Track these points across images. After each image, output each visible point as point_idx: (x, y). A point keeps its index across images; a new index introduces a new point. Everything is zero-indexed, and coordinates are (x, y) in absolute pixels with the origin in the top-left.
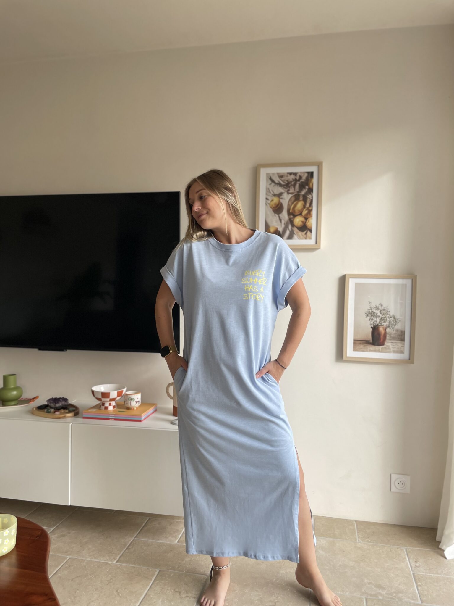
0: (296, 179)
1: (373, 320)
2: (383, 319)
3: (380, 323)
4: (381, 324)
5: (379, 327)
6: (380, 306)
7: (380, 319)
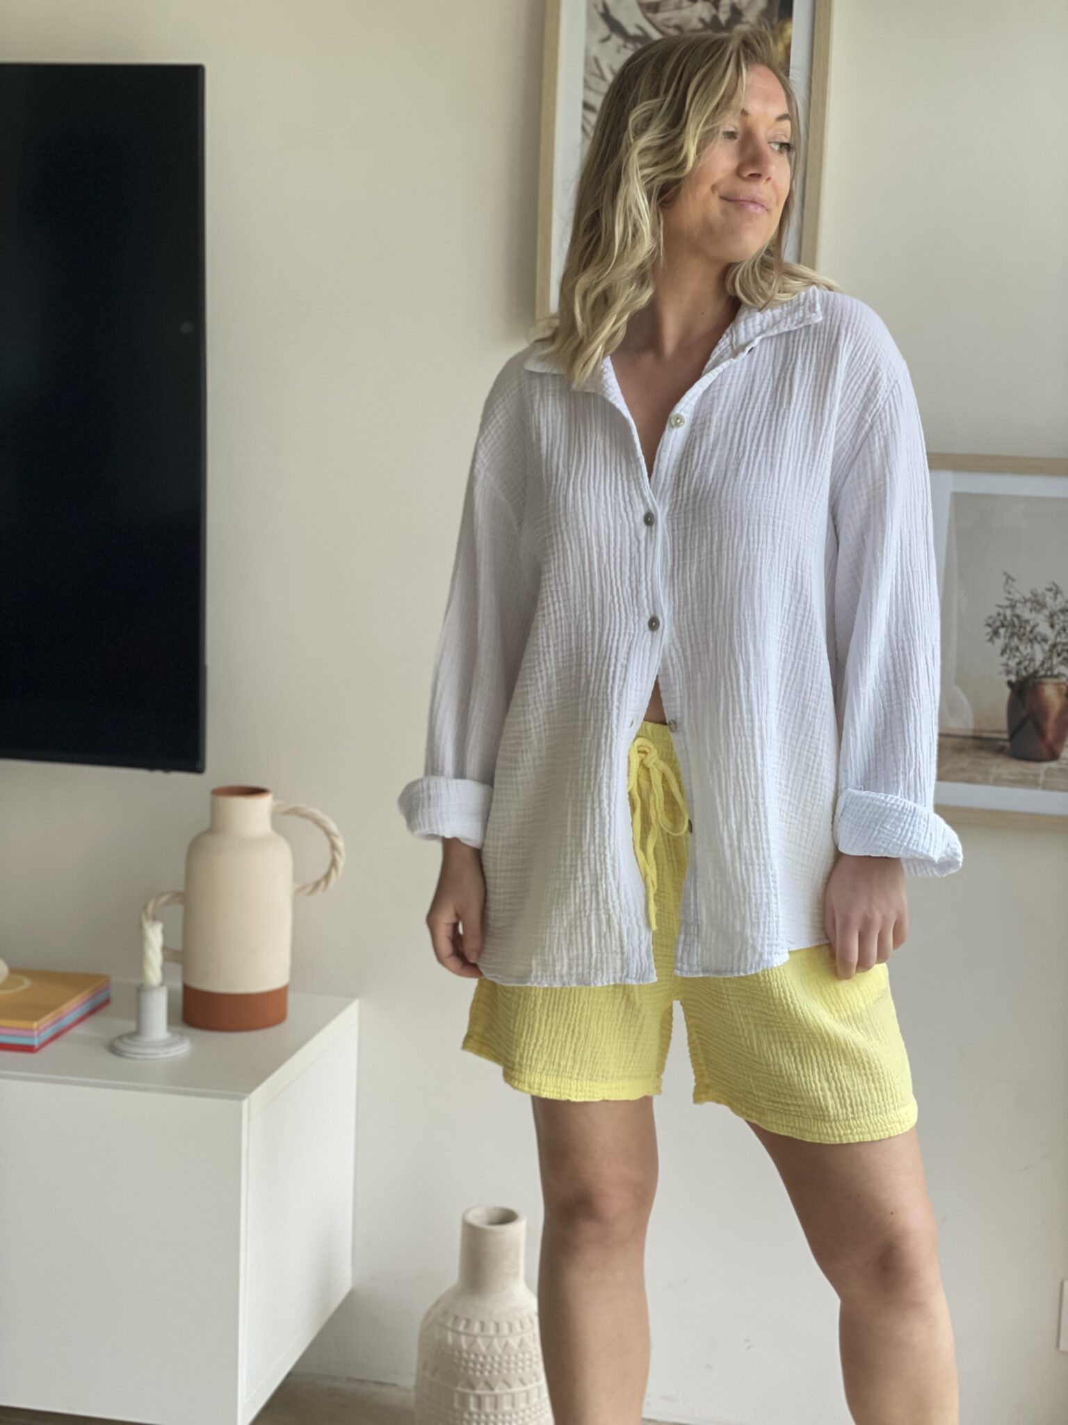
0: (715, 19)
1: (1018, 654)
2: (1059, 648)
3: (1046, 666)
4: (1051, 669)
5: (1041, 683)
6: (1051, 594)
7: (1047, 647)
